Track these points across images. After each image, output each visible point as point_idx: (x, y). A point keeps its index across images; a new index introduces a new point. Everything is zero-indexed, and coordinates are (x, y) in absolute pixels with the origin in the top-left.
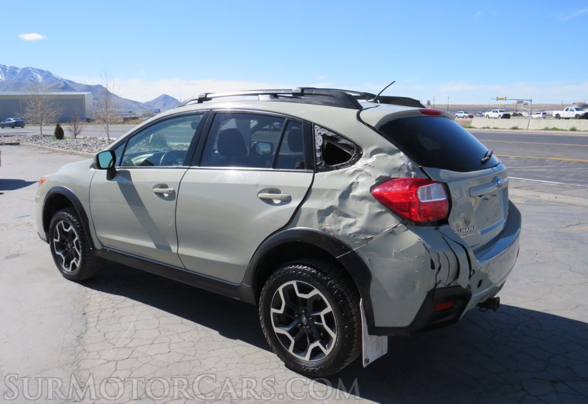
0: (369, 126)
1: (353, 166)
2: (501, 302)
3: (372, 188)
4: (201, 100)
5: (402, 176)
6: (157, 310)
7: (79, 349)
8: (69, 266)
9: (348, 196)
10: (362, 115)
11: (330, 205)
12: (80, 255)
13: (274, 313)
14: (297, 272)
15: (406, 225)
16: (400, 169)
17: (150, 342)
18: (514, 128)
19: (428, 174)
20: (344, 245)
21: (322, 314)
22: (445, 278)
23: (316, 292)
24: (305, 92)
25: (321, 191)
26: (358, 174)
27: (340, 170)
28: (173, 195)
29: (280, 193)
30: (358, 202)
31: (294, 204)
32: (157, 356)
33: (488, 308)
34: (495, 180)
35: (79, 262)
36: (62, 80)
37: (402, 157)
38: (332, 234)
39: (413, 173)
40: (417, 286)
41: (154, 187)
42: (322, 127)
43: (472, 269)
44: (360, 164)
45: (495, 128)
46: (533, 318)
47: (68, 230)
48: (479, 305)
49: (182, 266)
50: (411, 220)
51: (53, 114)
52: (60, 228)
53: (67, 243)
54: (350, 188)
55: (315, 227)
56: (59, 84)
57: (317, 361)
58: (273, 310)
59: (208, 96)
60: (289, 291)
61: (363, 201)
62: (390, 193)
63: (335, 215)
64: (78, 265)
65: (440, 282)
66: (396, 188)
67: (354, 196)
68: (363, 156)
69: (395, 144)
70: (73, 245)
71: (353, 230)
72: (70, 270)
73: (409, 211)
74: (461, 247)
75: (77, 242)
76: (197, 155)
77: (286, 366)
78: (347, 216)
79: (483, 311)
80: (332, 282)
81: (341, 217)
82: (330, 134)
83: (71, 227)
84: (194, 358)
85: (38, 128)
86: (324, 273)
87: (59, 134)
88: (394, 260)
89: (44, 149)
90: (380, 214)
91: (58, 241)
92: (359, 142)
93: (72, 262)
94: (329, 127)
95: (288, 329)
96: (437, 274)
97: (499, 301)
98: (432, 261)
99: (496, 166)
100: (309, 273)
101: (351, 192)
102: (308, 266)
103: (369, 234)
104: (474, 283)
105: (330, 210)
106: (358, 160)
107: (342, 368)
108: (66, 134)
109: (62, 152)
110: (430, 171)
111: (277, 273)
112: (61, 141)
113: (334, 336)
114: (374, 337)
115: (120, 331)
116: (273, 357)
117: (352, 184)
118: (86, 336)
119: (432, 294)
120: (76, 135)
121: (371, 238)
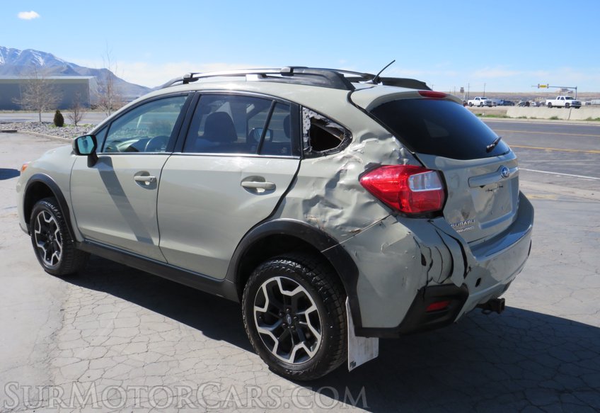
0: (360, 108)
1: (342, 152)
2: (506, 304)
3: (361, 176)
4: (186, 81)
5: (393, 163)
6: (140, 307)
7: (52, 346)
8: (50, 260)
9: (336, 185)
10: (353, 96)
11: (316, 195)
12: (61, 247)
13: (257, 312)
14: (281, 267)
15: (395, 216)
16: (391, 156)
17: (128, 340)
18: (553, 118)
19: (422, 161)
20: (330, 238)
21: (307, 313)
22: (436, 275)
23: (300, 289)
24: (294, 71)
25: (307, 179)
26: (347, 161)
27: (328, 157)
28: (154, 184)
29: (264, 181)
30: (346, 191)
31: (278, 193)
32: (133, 355)
33: (492, 310)
34: (501, 169)
35: (60, 255)
36: (65, 63)
37: (394, 142)
38: (317, 226)
39: (405, 160)
40: (407, 283)
41: (136, 175)
42: (310, 109)
43: (468, 265)
44: (349, 150)
45: (532, 118)
46: (547, 323)
47: (49, 221)
48: (478, 306)
49: (164, 260)
50: (403, 212)
51: (52, 99)
52: (41, 218)
53: (48, 235)
54: (338, 176)
55: (299, 219)
56: (62, 68)
57: (301, 363)
58: (257, 309)
59: (194, 76)
60: (273, 289)
61: (351, 190)
62: (380, 182)
63: (321, 206)
64: (59, 259)
65: (432, 279)
66: (385, 176)
67: (341, 185)
68: (353, 140)
69: (387, 129)
70: (54, 237)
71: (340, 221)
72: (51, 264)
73: (400, 201)
74: (456, 241)
75: (58, 233)
76: (180, 141)
77: (270, 369)
78: (334, 206)
79: (486, 314)
80: (317, 277)
81: (327, 208)
82: (319, 117)
83: (52, 218)
84: (172, 358)
85: (37, 114)
86: (309, 268)
87: (59, 121)
88: (382, 255)
89: (42, 137)
90: (369, 204)
91: (39, 232)
92: (349, 126)
93: (53, 255)
94: (317, 109)
95: (271, 329)
96: (429, 270)
97: (504, 303)
98: (423, 256)
99: (504, 154)
100: (293, 268)
101: (338, 180)
102: (293, 261)
103: (357, 226)
104: (471, 281)
105: (316, 199)
106: (347, 145)
107: (328, 372)
108: (66, 121)
109: (60, 140)
110: (424, 158)
111: (261, 268)
112: (60, 128)
113: (319, 336)
114: (363, 339)
115: (97, 329)
116: (256, 359)
117: (340, 172)
118: (61, 333)
119: (423, 293)
120: (76, 122)
121: (359, 231)
